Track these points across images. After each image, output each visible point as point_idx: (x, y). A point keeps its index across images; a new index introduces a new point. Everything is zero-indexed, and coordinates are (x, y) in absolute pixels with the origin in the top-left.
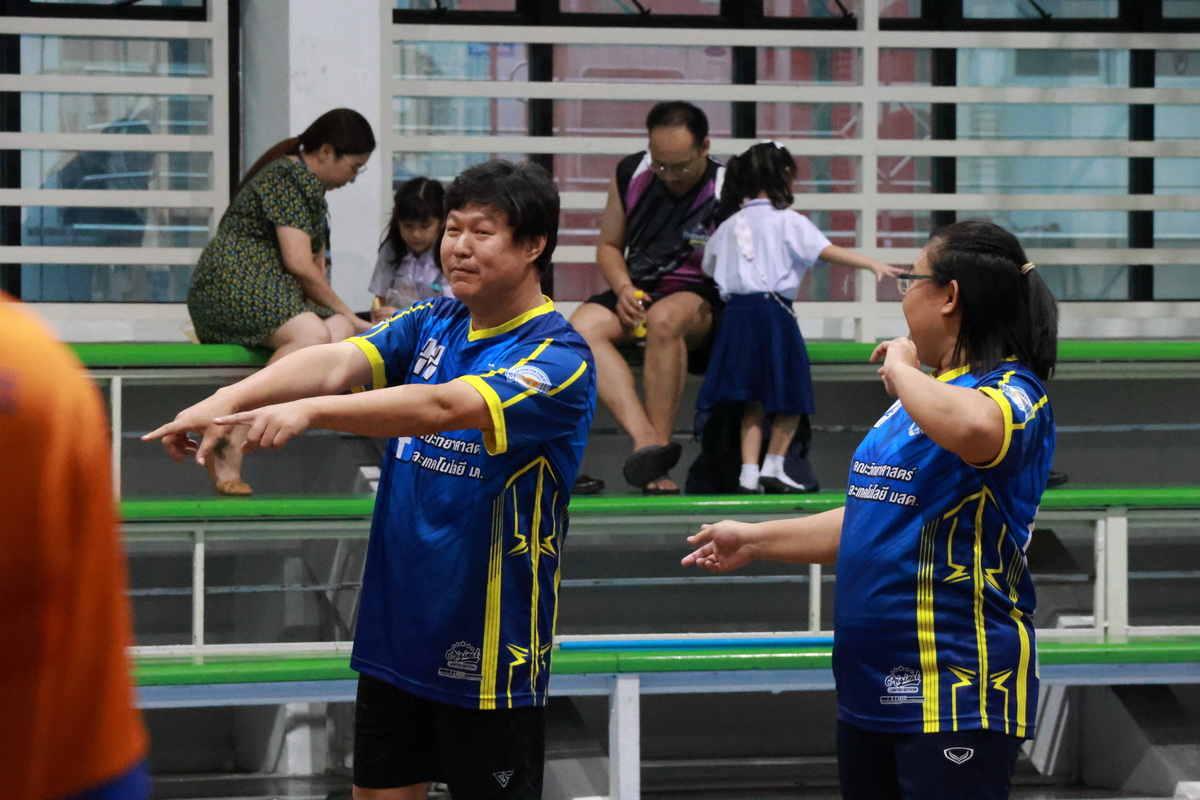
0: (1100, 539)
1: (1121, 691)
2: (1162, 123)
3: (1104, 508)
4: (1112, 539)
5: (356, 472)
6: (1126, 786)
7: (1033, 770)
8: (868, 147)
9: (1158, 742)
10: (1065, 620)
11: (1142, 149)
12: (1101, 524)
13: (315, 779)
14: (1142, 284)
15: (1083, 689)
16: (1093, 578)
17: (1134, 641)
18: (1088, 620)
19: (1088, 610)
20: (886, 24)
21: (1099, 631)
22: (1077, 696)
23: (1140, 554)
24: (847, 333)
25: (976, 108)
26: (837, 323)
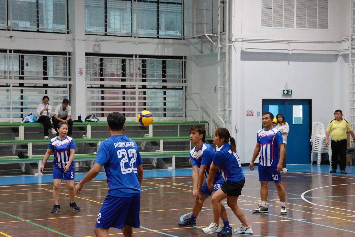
0: (160, 142)
1: (163, 158)
2: (167, 99)
3: (161, 139)
4: (162, 143)
5: (83, 136)
6: (163, 168)
7: (153, 166)
8: (137, 101)
9: (167, 163)
10: (157, 151)
11: (165, 101)
12: (160, 141)
13: (78, 168)
14: (165, 115)
15: (159, 158)
16: (160, 146)
17: (164, 153)
18: (159, 151)
19: (159, 150)
20: (139, 88)
21: (160, 152)
22: (158, 159)
23: (165, 144)
24: (135, 120)
25: (148, 97)
26: (134, 119)
